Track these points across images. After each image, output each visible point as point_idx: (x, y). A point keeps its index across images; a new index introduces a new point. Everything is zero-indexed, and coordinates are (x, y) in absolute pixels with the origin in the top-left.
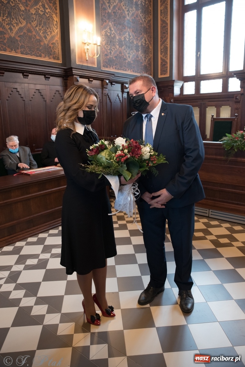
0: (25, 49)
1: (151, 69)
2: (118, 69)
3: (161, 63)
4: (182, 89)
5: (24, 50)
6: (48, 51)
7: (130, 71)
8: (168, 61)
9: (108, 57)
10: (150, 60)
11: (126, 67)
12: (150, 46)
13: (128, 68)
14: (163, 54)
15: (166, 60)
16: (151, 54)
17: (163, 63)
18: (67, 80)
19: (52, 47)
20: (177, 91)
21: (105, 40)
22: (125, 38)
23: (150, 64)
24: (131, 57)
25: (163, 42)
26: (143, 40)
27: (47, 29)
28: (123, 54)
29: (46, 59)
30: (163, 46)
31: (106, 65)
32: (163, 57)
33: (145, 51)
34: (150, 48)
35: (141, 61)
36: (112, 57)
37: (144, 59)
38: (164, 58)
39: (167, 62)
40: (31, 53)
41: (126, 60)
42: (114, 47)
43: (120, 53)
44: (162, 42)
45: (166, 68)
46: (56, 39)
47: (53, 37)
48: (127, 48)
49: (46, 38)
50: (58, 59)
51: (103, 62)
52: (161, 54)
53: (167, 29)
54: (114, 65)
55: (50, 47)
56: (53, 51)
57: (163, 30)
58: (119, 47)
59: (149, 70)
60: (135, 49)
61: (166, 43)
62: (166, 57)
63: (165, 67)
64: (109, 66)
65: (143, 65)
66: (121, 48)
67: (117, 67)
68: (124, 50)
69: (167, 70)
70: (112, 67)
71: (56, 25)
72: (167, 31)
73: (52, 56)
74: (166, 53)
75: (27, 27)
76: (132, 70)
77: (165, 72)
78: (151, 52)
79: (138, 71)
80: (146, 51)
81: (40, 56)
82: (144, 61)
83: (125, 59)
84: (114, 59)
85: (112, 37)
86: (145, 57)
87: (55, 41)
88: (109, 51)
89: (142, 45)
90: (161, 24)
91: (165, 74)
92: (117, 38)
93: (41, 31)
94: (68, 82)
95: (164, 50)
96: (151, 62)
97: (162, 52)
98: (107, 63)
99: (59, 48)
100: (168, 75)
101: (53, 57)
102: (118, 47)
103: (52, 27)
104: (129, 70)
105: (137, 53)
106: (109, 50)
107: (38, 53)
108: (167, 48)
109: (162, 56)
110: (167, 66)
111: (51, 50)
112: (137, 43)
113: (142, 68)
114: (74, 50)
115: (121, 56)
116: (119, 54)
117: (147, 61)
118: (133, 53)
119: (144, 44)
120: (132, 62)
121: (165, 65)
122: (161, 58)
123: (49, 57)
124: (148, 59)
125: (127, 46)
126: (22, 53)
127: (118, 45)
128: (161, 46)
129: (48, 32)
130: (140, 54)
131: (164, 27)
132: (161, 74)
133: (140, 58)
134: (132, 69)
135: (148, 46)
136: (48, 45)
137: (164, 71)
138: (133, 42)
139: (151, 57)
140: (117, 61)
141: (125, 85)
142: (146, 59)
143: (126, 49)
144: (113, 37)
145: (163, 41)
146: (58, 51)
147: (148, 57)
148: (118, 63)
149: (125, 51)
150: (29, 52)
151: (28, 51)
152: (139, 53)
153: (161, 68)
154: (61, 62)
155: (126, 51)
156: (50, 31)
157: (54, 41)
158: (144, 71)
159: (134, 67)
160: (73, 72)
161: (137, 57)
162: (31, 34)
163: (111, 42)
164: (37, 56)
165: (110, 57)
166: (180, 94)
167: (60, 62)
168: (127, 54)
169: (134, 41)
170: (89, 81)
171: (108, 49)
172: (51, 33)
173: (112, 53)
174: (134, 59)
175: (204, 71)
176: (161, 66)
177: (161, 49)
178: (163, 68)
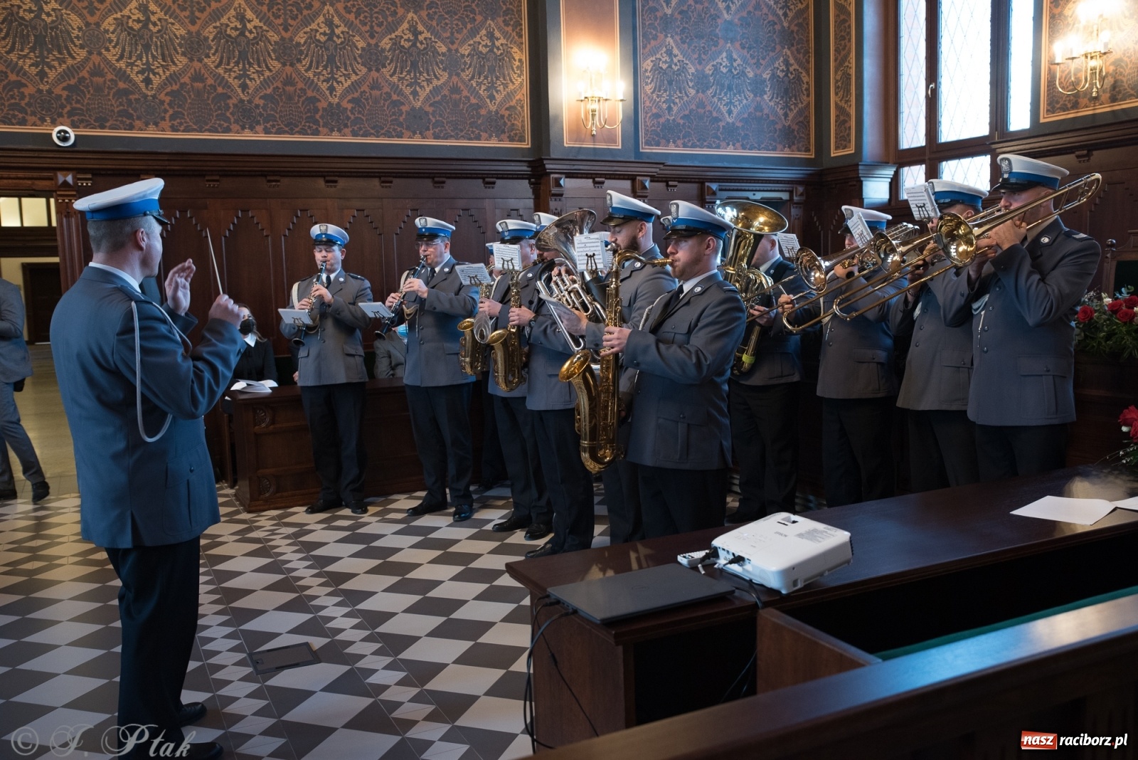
0: (443, 129)
1: (809, 135)
2: (694, 146)
3: (837, 116)
4: (894, 185)
5: (441, 131)
6: (498, 125)
7: (731, 146)
8: (853, 112)
9: (662, 120)
10: (802, 111)
11: (718, 138)
12: (804, 74)
13: (724, 140)
14: (840, 94)
15: (848, 109)
16: (808, 96)
17: (842, 118)
18: (540, 184)
19: (506, 115)
21: (652, 80)
22: (716, 68)
23: (804, 124)
24: (735, 111)
25: (841, 62)
26: (780, 63)
27: (497, 80)
28: (708, 108)
29: (493, 143)
30: (839, 73)
31: (653, 139)
32: (841, 101)
33: (786, 91)
34: (805, 80)
35: (771, 118)
36: (674, 120)
37: (781, 112)
38: (842, 104)
39: (849, 115)
40: (457, 134)
41: (721, 120)
42: (681, 93)
43: (701, 105)
44: (838, 61)
45: (847, 131)
46: (517, 98)
47: (509, 96)
48: (721, 90)
49: (492, 98)
50: (522, 139)
51: (645, 134)
52: (836, 94)
53: (850, 27)
54: (679, 138)
55: (503, 116)
56: (509, 123)
58: (698, 92)
59: (801, 137)
60: (752, 91)
61: (846, 64)
62: (846, 102)
63: (845, 128)
64: (663, 141)
65: (779, 126)
66: (703, 92)
67: (689, 141)
68: (713, 97)
69: (849, 135)
70: (674, 142)
71: (519, 67)
72: (849, 33)
73: (507, 134)
74: (848, 91)
75: (451, 84)
76: (738, 145)
77: (845, 141)
78: (807, 90)
79: (759, 146)
80: (788, 89)
81: (478, 138)
82: (783, 117)
83: (716, 120)
84: (682, 122)
85: (674, 72)
86: (786, 107)
87: (514, 101)
88: (665, 106)
89: (773, 76)
90: (836, 16)
91: (845, 147)
92: (692, 70)
93: (483, 86)
94: (542, 188)
95: (842, 84)
96: (807, 117)
97: (838, 87)
98: (658, 135)
99: (524, 117)
100: (851, 150)
101: (508, 137)
102: (693, 92)
103: (509, 74)
104: (728, 145)
105: (758, 99)
106: (664, 102)
107: (473, 132)
108: (848, 77)
109: (838, 100)
110: (851, 126)
111: (505, 122)
112: (756, 75)
113: (776, 135)
114: (558, 118)
115: (705, 112)
116: (698, 107)
117: (791, 115)
118: (745, 101)
119: (783, 74)
120: (739, 124)
121: (844, 122)
122: (836, 105)
123: (498, 138)
124: (795, 111)
125: (722, 86)
126: (436, 137)
127: (693, 88)
128: (836, 72)
129: (500, 85)
130: (769, 101)
131: (842, 23)
132: (837, 148)
133: (766, 111)
134: (739, 141)
135: (799, 79)
136: (497, 112)
137: (843, 141)
138: (743, 73)
139: (809, 103)
140: (689, 127)
141: (707, 184)
142: (791, 110)
143: (720, 95)
144: (678, 70)
145: (840, 57)
146: (523, 121)
147: (796, 105)
148: (692, 133)
149: (715, 99)
150: (452, 134)
151: (449, 131)
152: (763, 99)
153: (836, 130)
154: (528, 144)
155: (720, 99)
156: (503, 83)
157: (513, 103)
158: (780, 143)
159: (747, 135)
160: (547, 166)
161: (759, 108)
162: (458, 97)
163: (670, 83)
164: (470, 139)
165: (668, 120)
166: (890, 200)
167: (526, 145)
168: (722, 107)
169: (749, 69)
170: (595, 183)
171: (663, 100)
172: (506, 86)
173: (675, 109)
174: (746, 116)
175: (948, 133)
176: (837, 124)
177: (837, 81)
178: (841, 132)
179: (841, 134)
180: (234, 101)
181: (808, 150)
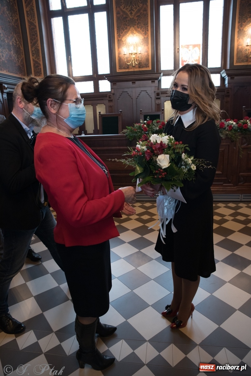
1: (25, 70)
3: (34, 64)
8: (41, 63)
11: (1, 66)
12: (20, 46)
13: (3, 67)
14: (35, 56)
15: (39, 62)
16: (23, 55)
17: (36, 65)
23: (23, 66)
24: (4, 56)
25: (34, 44)
32: (35, 58)
34: (21, 49)
35: (15, 61)
38: (36, 60)
39: (39, 64)
44: (32, 44)
52: (33, 56)
53: (36, 31)
57: (32, 32)
59: (23, 70)
60: (8, 49)
61: (36, 45)
62: (38, 59)
63: (39, 69)
69: (41, 71)
72: (36, 34)
74: (38, 55)
76: (7, 70)
78: (22, 52)
79: (13, 72)
80: (17, 51)
89: (13, 45)
90: (29, 26)
91: (39, 76)
95: (35, 52)
96: (23, 63)
97: (34, 53)
104: (4, 69)
105: (10, 52)
108: (38, 50)
112: (8, 43)
113: (16, 68)
117: (19, 61)
118: (6, 53)
119: (15, 44)
120: (6, 62)
121: (38, 66)
122: (33, 60)
128: (32, 47)
130: (13, 54)
131: (33, 29)
133: (13, 58)
137: (38, 73)
139: (23, 58)
142: (19, 59)
145: (33, 42)
147: (20, 57)
153: (34, 69)
158: (18, 72)
159: (9, 66)
174: (8, 59)
176: (35, 67)
177: (32, 51)
178: (37, 70)
179: (37, 71)
181: (25, 76)
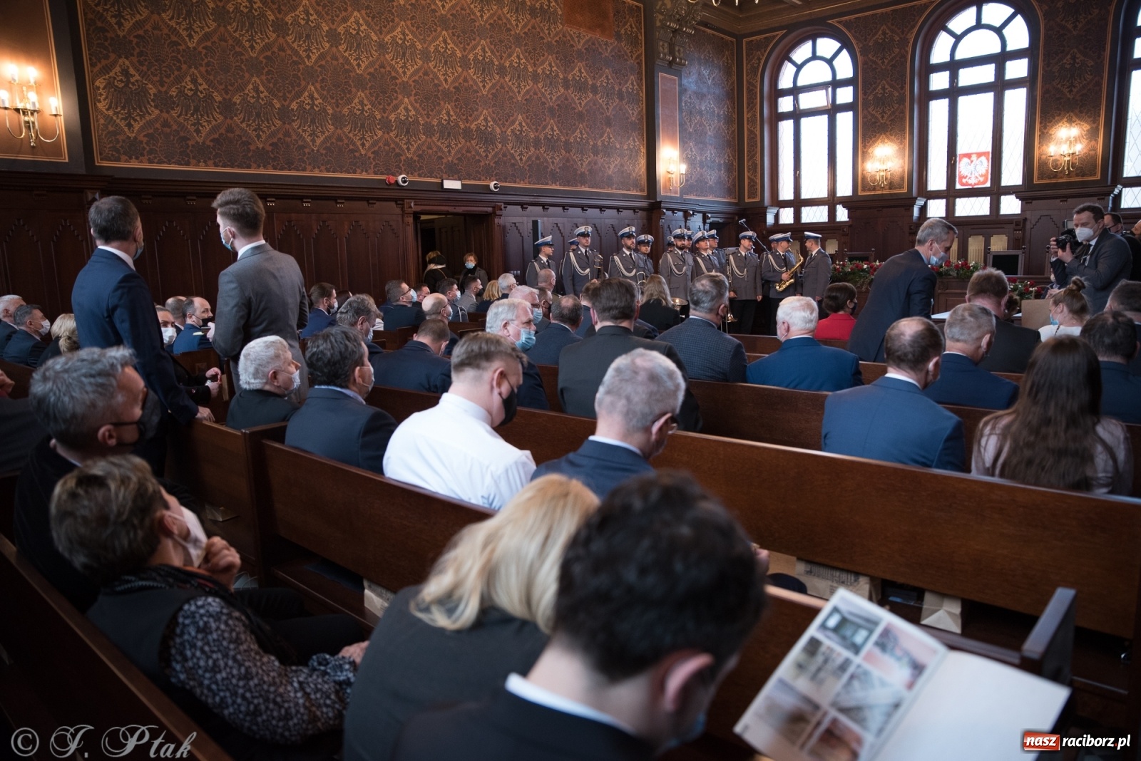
0: (618, 185)
1: (736, 192)
2: (701, 196)
3: (749, 183)
4: (777, 217)
6: (636, 185)
7: (711, 196)
8: (759, 181)
9: (689, 183)
10: (734, 179)
11: (707, 192)
12: (734, 162)
13: (710, 192)
14: (751, 172)
15: (755, 180)
16: (736, 172)
17: (752, 184)
18: (652, 213)
19: (639, 179)
20: (770, 219)
22: (706, 158)
23: (734, 185)
24: (712, 179)
25: (752, 157)
26: (726, 156)
28: (704, 177)
29: (634, 193)
30: (750, 162)
31: (687, 192)
34: (735, 164)
35: (724, 183)
37: (727, 180)
38: (753, 177)
39: (756, 183)
40: (622, 188)
42: (695, 170)
43: (701, 175)
44: (749, 157)
45: (755, 191)
47: (640, 169)
48: (708, 169)
49: (634, 171)
50: (644, 191)
51: (685, 190)
52: (749, 172)
53: (756, 141)
54: (695, 192)
56: (640, 183)
57: (752, 143)
58: (700, 169)
59: (734, 193)
60: (718, 169)
61: (754, 159)
62: (755, 176)
63: (754, 188)
64: (690, 194)
65: (726, 187)
66: (702, 169)
67: (698, 193)
68: (705, 172)
70: (694, 194)
71: (643, 156)
72: (756, 144)
73: (636, 188)
74: (756, 171)
75: (621, 163)
76: (713, 195)
78: (736, 169)
79: (720, 196)
80: (729, 169)
81: (629, 190)
82: (727, 182)
83: (707, 183)
86: (729, 177)
88: (689, 176)
89: (725, 162)
90: (748, 135)
91: (754, 198)
92: (699, 159)
93: (631, 165)
94: (653, 215)
95: (752, 168)
96: (736, 182)
98: (689, 190)
99: (644, 179)
100: (758, 199)
101: (639, 190)
102: (698, 169)
103: (638, 159)
105: (719, 173)
107: (628, 187)
108: (756, 165)
109: (750, 175)
110: (756, 188)
112: (719, 162)
113: (725, 191)
114: (659, 180)
115: (703, 180)
116: (700, 177)
117: (730, 181)
118: (715, 175)
119: (727, 161)
120: (713, 185)
121: (754, 186)
122: (749, 178)
125: (708, 167)
127: (699, 167)
128: (748, 162)
130: (723, 174)
131: (752, 139)
132: (749, 198)
133: (722, 179)
134: (713, 193)
135: (732, 163)
136: (635, 178)
137: (752, 194)
138: (715, 160)
139: (736, 176)
140: (698, 186)
141: (706, 214)
142: (730, 179)
143: (707, 171)
144: (694, 159)
145: (751, 155)
146: (644, 182)
147: (731, 176)
148: (698, 189)
151: (620, 186)
152: (721, 173)
153: (748, 189)
155: (707, 173)
157: (641, 173)
158: (726, 195)
159: (716, 191)
160: (662, 205)
161: (720, 178)
162: (623, 170)
163: (691, 165)
164: (627, 190)
165: (693, 183)
166: (774, 224)
167: (645, 194)
168: (708, 177)
170: (674, 213)
171: (689, 173)
172: (636, 165)
173: (693, 177)
174: (716, 181)
175: (805, 195)
176: (749, 186)
177: (749, 166)
178: (752, 190)
180: (549, 170)
181: (735, 198)
